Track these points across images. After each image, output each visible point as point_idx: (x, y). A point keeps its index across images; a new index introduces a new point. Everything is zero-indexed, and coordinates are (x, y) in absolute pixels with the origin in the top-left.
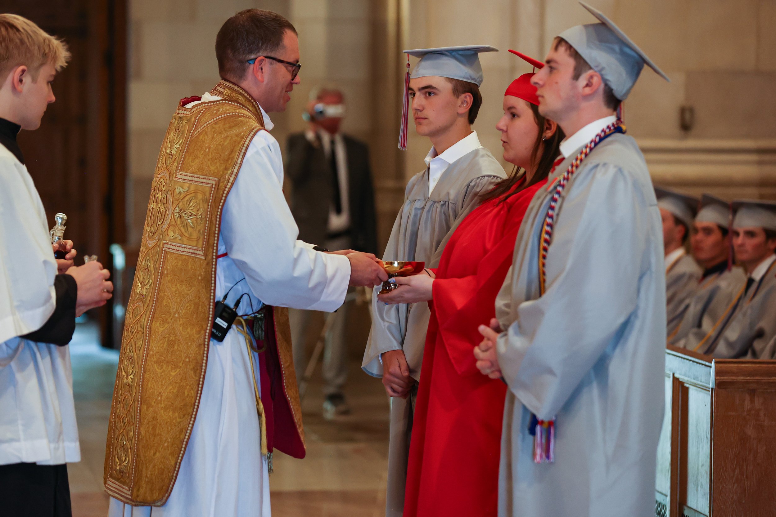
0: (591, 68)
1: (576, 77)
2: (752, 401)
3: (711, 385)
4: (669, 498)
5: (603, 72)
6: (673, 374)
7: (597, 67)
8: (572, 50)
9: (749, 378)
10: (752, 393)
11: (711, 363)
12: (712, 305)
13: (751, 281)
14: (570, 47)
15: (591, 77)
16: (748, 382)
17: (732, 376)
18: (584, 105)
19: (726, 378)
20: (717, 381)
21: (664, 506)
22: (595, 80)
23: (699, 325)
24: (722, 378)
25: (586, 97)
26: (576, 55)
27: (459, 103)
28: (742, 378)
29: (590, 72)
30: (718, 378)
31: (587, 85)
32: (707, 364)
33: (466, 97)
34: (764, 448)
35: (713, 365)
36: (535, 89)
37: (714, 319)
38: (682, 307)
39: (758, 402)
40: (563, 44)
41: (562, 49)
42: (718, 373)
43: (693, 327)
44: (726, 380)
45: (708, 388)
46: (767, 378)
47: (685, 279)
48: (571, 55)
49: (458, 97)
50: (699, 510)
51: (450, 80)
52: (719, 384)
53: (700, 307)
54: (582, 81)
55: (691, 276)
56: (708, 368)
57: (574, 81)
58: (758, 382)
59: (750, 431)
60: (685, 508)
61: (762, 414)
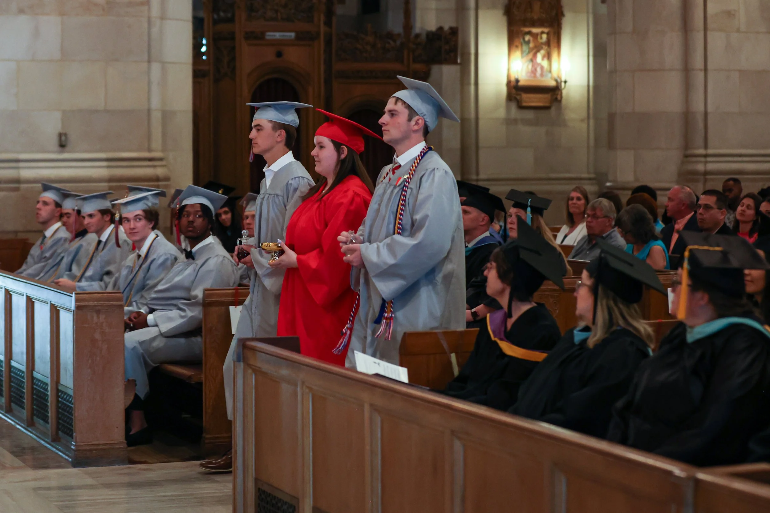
0: (418, 115)
1: (410, 120)
2: (98, 317)
3: (73, 307)
4: (49, 379)
5: (425, 117)
6: (50, 302)
7: (421, 114)
8: (406, 104)
9: (96, 303)
10: (98, 312)
11: (72, 294)
12: (77, 258)
13: (100, 242)
14: (404, 103)
15: (418, 120)
16: (95, 306)
17: (86, 302)
18: (413, 135)
19: (82, 304)
20: (77, 305)
21: (47, 384)
22: (420, 121)
23: (70, 270)
24: (79, 303)
25: (416, 131)
26: (409, 107)
27: (277, 134)
28: (91, 303)
29: (417, 117)
30: (77, 303)
31: (415, 124)
32: (70, 295)
33: (281, 132)
34: (106, 346)
35: (73, 295)
36: (381, 127)
37: (79, 265)
38: (59, 258)
39: (102, 317)
40: (400, 101)
41: (400, 104)
42: (77, 300)
43: (66, 271)
44: (81, 305)
45: (71, 310)
46: (106, 303)
47: (62, 241)
48: (406, 108)
49: (276, 132)
50: (68, 386)
51: (271, 121)
52: (78, 308)
53: (70, 258)
54: (413, 122)
55: (65, 240)
56: (71, 297)
57: (409, 122)
58: (101, 305)
59: (97, 336)
60: (59, 385)
61: (104, 324)
